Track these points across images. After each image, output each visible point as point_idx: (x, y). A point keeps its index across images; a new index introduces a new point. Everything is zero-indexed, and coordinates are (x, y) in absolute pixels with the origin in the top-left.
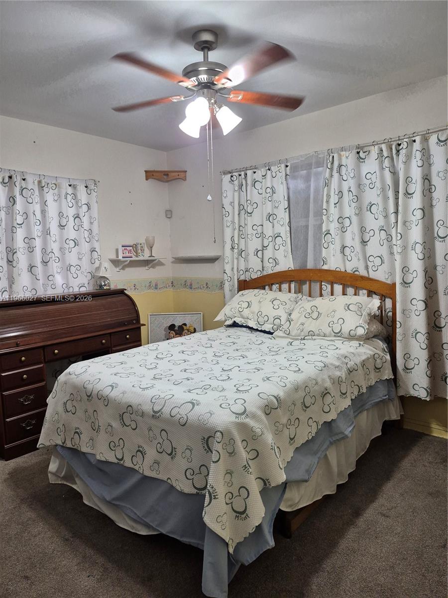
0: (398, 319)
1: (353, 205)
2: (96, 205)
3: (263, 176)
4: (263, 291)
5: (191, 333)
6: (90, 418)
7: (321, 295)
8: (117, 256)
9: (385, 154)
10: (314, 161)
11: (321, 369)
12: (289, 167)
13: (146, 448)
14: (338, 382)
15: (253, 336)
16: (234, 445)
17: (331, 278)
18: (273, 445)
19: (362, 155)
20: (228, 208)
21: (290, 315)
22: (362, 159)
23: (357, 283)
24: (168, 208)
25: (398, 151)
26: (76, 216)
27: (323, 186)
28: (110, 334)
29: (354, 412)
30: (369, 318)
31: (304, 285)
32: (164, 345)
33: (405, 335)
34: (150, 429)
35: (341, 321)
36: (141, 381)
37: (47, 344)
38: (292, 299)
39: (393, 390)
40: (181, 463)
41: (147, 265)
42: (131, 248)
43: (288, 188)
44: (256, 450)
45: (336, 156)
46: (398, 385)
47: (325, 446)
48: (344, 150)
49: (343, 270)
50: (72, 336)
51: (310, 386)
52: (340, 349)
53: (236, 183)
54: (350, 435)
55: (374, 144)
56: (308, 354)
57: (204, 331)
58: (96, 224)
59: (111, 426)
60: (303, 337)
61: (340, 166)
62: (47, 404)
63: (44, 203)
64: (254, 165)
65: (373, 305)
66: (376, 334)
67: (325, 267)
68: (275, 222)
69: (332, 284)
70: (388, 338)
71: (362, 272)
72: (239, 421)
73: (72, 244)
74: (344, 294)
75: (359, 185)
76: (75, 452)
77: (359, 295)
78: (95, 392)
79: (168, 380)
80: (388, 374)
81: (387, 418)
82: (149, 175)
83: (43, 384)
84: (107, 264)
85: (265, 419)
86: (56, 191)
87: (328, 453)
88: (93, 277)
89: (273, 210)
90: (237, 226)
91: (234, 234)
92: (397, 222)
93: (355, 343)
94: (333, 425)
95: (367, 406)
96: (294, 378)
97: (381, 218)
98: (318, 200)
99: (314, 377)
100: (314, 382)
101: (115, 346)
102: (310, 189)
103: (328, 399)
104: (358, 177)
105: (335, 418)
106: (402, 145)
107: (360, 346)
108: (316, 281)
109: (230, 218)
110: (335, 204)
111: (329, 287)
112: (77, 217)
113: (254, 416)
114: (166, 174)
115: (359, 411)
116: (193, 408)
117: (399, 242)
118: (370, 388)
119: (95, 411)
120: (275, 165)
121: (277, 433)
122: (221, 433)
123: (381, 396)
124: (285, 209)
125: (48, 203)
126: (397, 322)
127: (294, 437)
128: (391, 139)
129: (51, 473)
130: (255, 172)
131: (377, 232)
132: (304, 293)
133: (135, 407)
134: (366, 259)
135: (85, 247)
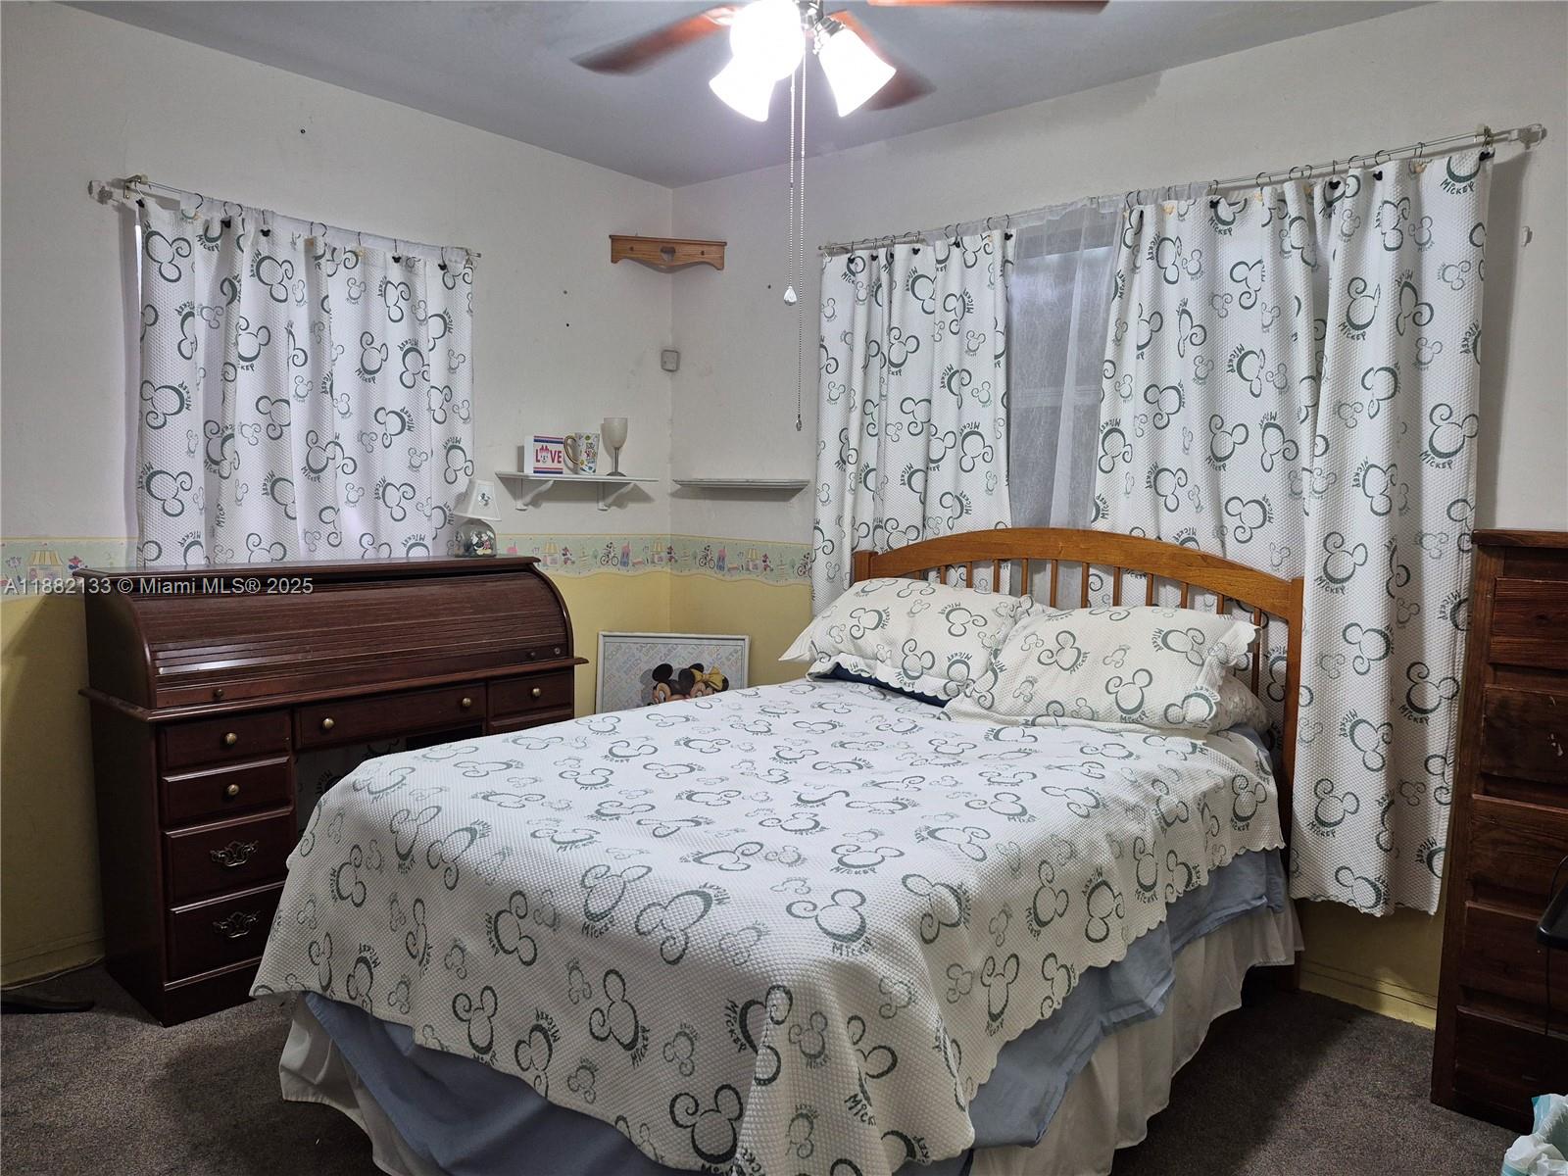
0: (1303, 681)
1: (1192, 352)
2: (468, 317)
3: (939, 262)
4: (922, 584)
5: (715, 691)
6: (403, 919)
7: (1085, 603)
8: (521, 468)
9: (1293, 209)
10: (1086, 224)
11: (1085, 813)
12: (1013, 239)
13: (561, 1022)
14: (1131, 851)
15: (890, 706)
16: (825, 1033)
17: (1116, 557)
18: (941, 1034)
19: (1224, 211)
20: (836, 347)
21: (996, 653)
22: (1224, 223)
23: (1191, 574)
24: (669, 341)
25: (1329, 204)
26: (408, 346)
27: (1108, 294)
28: (487, 680)
29: (1173, 941)
30: (1224, 674)
31: (1039, 572)
32: (635, 722)
33: (1321, 727)
34: (574, 967)
35: (1142, 678)
36: (558, 821)
37: (303, 699)
38: (1002, 611)
39: (1281, 881)
40: (660, 1077)
41: (604, 498)
42: (561, 447)
43: (1008, 300)
44: (889, 1049)
45: (1149, 211)
46: (1293, 868)
47: (1087, 1040)
48: (1173, 195)
49: (1151, 535)
50: (378, 681)
51: (1053, 861)
52: (1138, 757)
53: (862, 278)
54: (1160, 1010)
55: (1260, 181)
56: (1049, 767)
57: (749, 687)
58: (464, 371)
59: (463, 950)
60: (1031, 719)
61: (1160, 240)
62: (288, 871)
63: (320, 303)
64: (914, 231)
65: (1236, 636)
66: (1239, 719)
67: (1101, 526)
68: (966, 391)
69: (1118, 573)
70: (1269, 732)
71: (1208, 544)
72: (843, 957)
73: (394, 424)
74: (1151, 601)
75: (1212, 298)
76: (356, 1016)
77: (1192, 608)
78: (421, 846)
79: (639, 823)
80: (1269, 837)
81: (1258, 961)
82: (623, 247)
83: (283, 812)
84: (488, 486)
85: (920, 956)
86: (356, 273)
87: (1093, 1059)
88: (448, 520)
89: (961, 360)
90: (858, 400)
91: (847, 420)
92: (1316, 405)
93: (1181, 744)
94: (1114, 977)
95: (1208, 925)
96: (1006, 836)
97: (1270, 393)
98: (1091, 335)
99: (1065, 835)
100: (1066, 849)
101: (498, 716)
102: (1069, 305)
103: (1104, 902)
104: (1208, 272)
105: (1121, 959)
106: (1341, 186)
107: (1193, 752)
108: (1071, 563)
109: (839, 378)
110: (1139, 348)
111: (1109, 581)
112: (412, 348)
113: (888, 947)
114: (669, 247)
115: (1184, 940)
116: (706, 911)
117: (1319, 462)
118: (1218, 873)
119: (418, 900)
120: (975, 233)
121: (954, 998)
122: (788, 993)
123: (1248, 896)
124: (996, 357)
125: (330, 304)
126: (1302, 690)
127: (1002, 1012)
128: (1311, 168)
129: (288, 1071)
130: (916, 251)
131: (1255, 431)
132: (1035, 593)
133: (532, 898)
134: (1220, 508)
135: (432, 436)
